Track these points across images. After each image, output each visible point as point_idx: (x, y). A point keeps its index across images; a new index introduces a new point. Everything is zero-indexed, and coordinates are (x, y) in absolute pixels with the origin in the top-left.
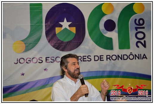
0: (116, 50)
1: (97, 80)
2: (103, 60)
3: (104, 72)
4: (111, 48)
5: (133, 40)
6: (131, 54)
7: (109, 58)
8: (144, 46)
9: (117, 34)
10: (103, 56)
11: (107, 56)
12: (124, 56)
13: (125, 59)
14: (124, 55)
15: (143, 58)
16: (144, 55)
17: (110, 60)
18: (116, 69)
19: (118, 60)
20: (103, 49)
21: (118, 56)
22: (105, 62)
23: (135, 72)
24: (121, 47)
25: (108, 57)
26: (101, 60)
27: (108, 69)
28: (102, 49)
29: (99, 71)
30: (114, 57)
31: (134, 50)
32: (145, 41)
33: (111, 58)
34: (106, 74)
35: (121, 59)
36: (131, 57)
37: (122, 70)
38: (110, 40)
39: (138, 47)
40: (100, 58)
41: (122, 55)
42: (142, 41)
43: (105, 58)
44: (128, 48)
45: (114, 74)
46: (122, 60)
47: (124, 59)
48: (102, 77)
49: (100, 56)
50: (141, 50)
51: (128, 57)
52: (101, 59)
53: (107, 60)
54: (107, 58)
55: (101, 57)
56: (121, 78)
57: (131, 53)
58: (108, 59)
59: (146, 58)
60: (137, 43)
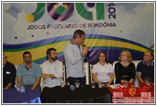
0: (95, 21)
5: (107, 14)
6: (105, 23)
7: (90, 25)
8: (115, 17)
9: (96, 9)
11: (88, 24)
14: (100, 24)
15: (113, 25)
16: (114, 23)
18: (94, 33)
19: (96, 27)
20: (86, 20)
21: (96, 24)
22: (87, 28)
23: (107, 35)
24: (98, 18)
25: (89, 25)
26: (84, 27)
27: (89, 33)
30: (93, 25)
31: (107, 20)
32: (115, 14)
33: (91, 26)
35: (98, 26)
36: (105, 25)
37: (99, 34)
38: (91, 13)
39: (110, 18)
41: (98, 24)
42: (113, 14)
43: (87, 26)
44: (103, 19)
47: (100, 27)
50: (112, 20)
51: (103, 25)
52: (85, 26)
54: (88, 26)
55: (85, 25)
56: (97, 39)
58: (89, 26)
59: (115, 25)
60: (110, 15)
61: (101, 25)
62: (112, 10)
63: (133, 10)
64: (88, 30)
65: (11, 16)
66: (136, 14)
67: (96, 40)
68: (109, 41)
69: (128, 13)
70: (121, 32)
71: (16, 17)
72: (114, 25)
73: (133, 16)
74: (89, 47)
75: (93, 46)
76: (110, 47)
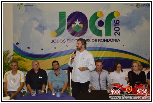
0: (104, 37)
4: (101, 36)
5: (113, 32)
6: (112, 39)
7: (100, 40)
8: (119, 35)
9: (105, 28)
10: (97, 39)
15: (118, 41)
16: (119, 39)
17: (100, 42)
18: (103, 47)
21: (105, 39)
22: (98, 43)
23: (113, 48)
24: (106, 35)
25: (99, 40)
27: (99, 46)
28: (96, 36)
29: (94, 47)
30: (102, 40)
31: (113, 36)
32: (119, 32)
34: (98, 49)
36: (112, 40)
37: (107, 47)
38: (101, 31)
39: (115, 35)
40: (95, 41)
42: (118, 32)
43: (97, 41)
45: (102, 49)
46: (106, 42)
48: (95, 50)
49: (95, 39)
50: (117, 37)
51: (110, 40)
59: (119, 41)
60: (115, 33)
61: (108, 40)
62: (117, 29)
63: (134, 29)
65: (38, 32)
66: (135, 32)
67: (104, 52)
68: (114, 52)
69: (129, 31)
71: (42, 33)
72: (119, 40)
73: (133, 34)
74: (99, 57)
75: (102, 56)
76: (115, 57)
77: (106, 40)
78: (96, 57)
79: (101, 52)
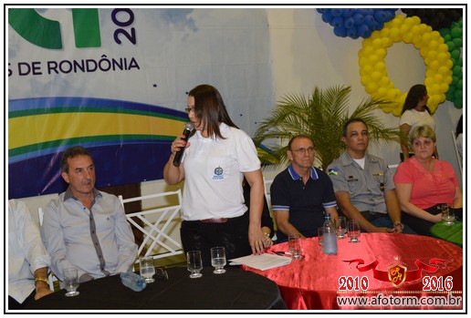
0: (70, 51)
1: (28, 118)
2: (40, 73)
3: (43, 100)
6: (104, 58)
7: (54, 67)
8: (133, 39)
9: (71, 13)
10: (39, 63)
11: (49, 63)
12: (89, 63)
13: (90, 69)
14: (87, 61)
15: (131, 66)
16: (133, 60)
17: (57, 72)
18: (71, 94)
19: (75, 71)
20: (40, 48)
21: (75, 63)
22: (45, 77)
24: (81, 42)
25: (52, 65)
26: (34, 73)
27: (54, 93)
28: (36, 47)
29: (33, 99)
30: (66, 67)
31: (109, 49)
32: (133, 30)
33: (58, 69)
34: (48, 105)
35: (83, 69)
36: (105, 65)
37: (86, 95)
38: (55, 26)
39: (119, 42)
40: (34, 68)
41: (83, 61)
42: (128, 29)
43: (44, 68)
45: (67, 105)
46: (84, 71)
47: (88, 71)
48: (39, 111)
49: (33, 63)
50: (125, 50)
51: (98, 65)
52: (36, 71)
53: (49, 73)
54: (49, 69)
55: (36, 66)
56: (83, 113)
57: (104, 56)
58: (52, 71)
59: (137, 66)
60: (117, 33)
61: (92, 66)
62: (123, 17)
64: (50, 83)
66: (195, 30)
67: (78, 117)
69: (171, 25)
70: (155, 86)
72: (134, 64)
73: (187, 35)
74: (57, 143)
75: (68, 135)
76: (124, 136)
77: (82, 66)
78: (43, 141)
79: (63, 116)
